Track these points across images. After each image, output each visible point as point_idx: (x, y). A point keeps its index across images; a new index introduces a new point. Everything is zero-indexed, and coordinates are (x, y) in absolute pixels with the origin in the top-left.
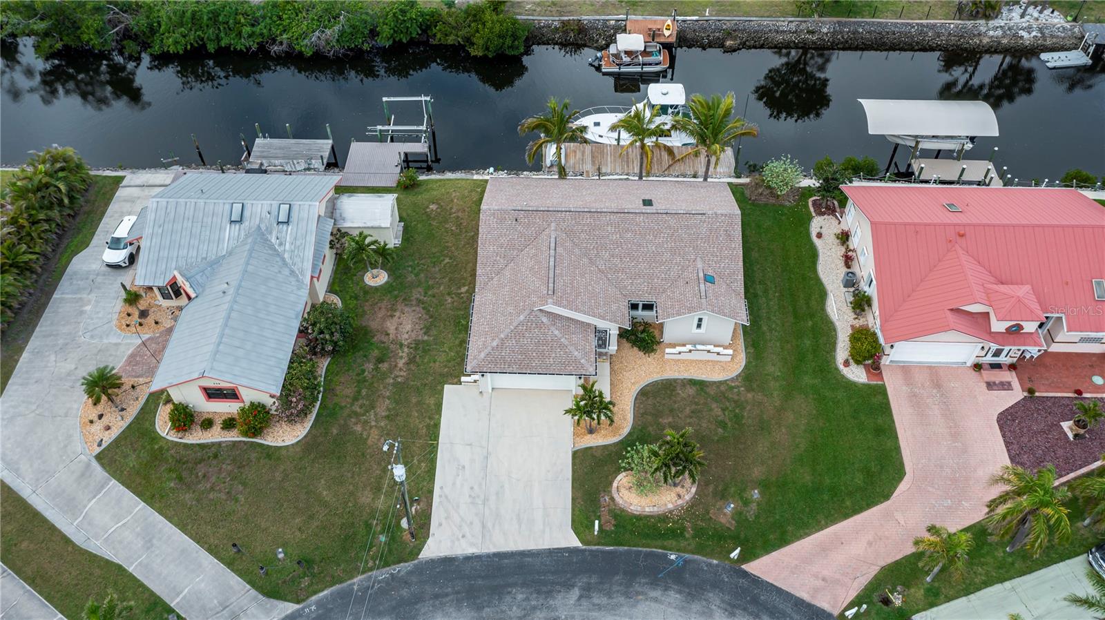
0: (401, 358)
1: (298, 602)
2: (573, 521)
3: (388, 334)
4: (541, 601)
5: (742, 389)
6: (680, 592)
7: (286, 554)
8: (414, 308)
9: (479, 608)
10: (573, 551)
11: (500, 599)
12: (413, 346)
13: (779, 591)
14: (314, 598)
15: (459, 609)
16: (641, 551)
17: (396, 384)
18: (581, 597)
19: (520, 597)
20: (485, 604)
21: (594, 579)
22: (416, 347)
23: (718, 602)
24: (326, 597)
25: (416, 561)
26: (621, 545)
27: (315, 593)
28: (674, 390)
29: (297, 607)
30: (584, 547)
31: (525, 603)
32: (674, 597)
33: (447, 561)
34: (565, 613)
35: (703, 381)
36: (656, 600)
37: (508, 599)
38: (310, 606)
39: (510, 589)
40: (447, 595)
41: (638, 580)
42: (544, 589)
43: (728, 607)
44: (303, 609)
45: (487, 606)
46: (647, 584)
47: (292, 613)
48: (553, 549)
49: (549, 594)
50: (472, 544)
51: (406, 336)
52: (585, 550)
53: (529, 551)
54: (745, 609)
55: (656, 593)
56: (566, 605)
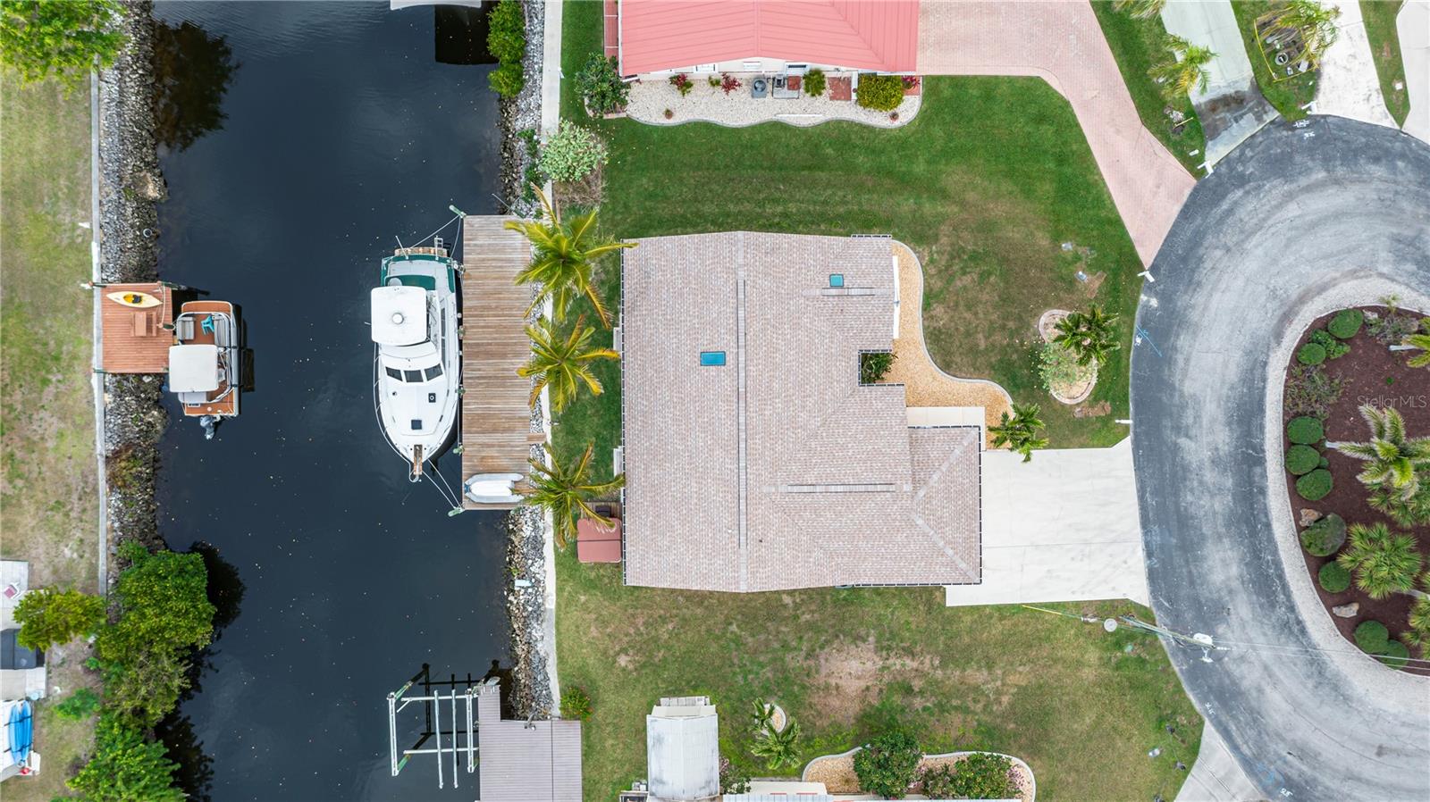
0: (903, 665)
1: (1202, 723)
2: (1104, 446)
3: (868, 688)
4: (1194, 476)
5: (934, 248)
6: (1178, 336)
7: (1154, 747)
8: (823, 661)
9: (1203, 538)
10: (1136, 446)
11: (1192, 518)
12: (884, 653)
13: (1172, 234)
14: (1197, 707)
15: (1204, 558)
16: (1133, 374)
17: (943, 665)
18: (1187, 436)
19: (1190, 498)
20: (1199, 533)
21: (1167, 423)
22: (887, 650)
23: (1186, 297)
24: (1196, 695)
25: (1154, 610)
26: (1126, 395)
27: (1192, 707)
28: (940, 331)
29: (1207, 722)
30: (1131, 433)
31: (1196, 492)
32: (1183, 341)
33: (1152, 576)
34: (1204, 451)
35: (924, 294)
36: (1187, 360)
37: (1192, 510)
38: (1206, 710)
39: (1182, 509)
40: (1190, 572)
41: (1166, 378)
42: (1180, 473)
43: (1192, 287)
44: (1209, 716)
45: (1200, 531)
46: (1170, 368)
47: (1214, 725)
48: (1135, 466)
49: (1186, 469)
50: (1134, 552)
51: (869, 664)
52: (1135, 433)
53: (1138, 491)
54: (1193, 271)
55: (1180, 359)
56: (1196, 451)
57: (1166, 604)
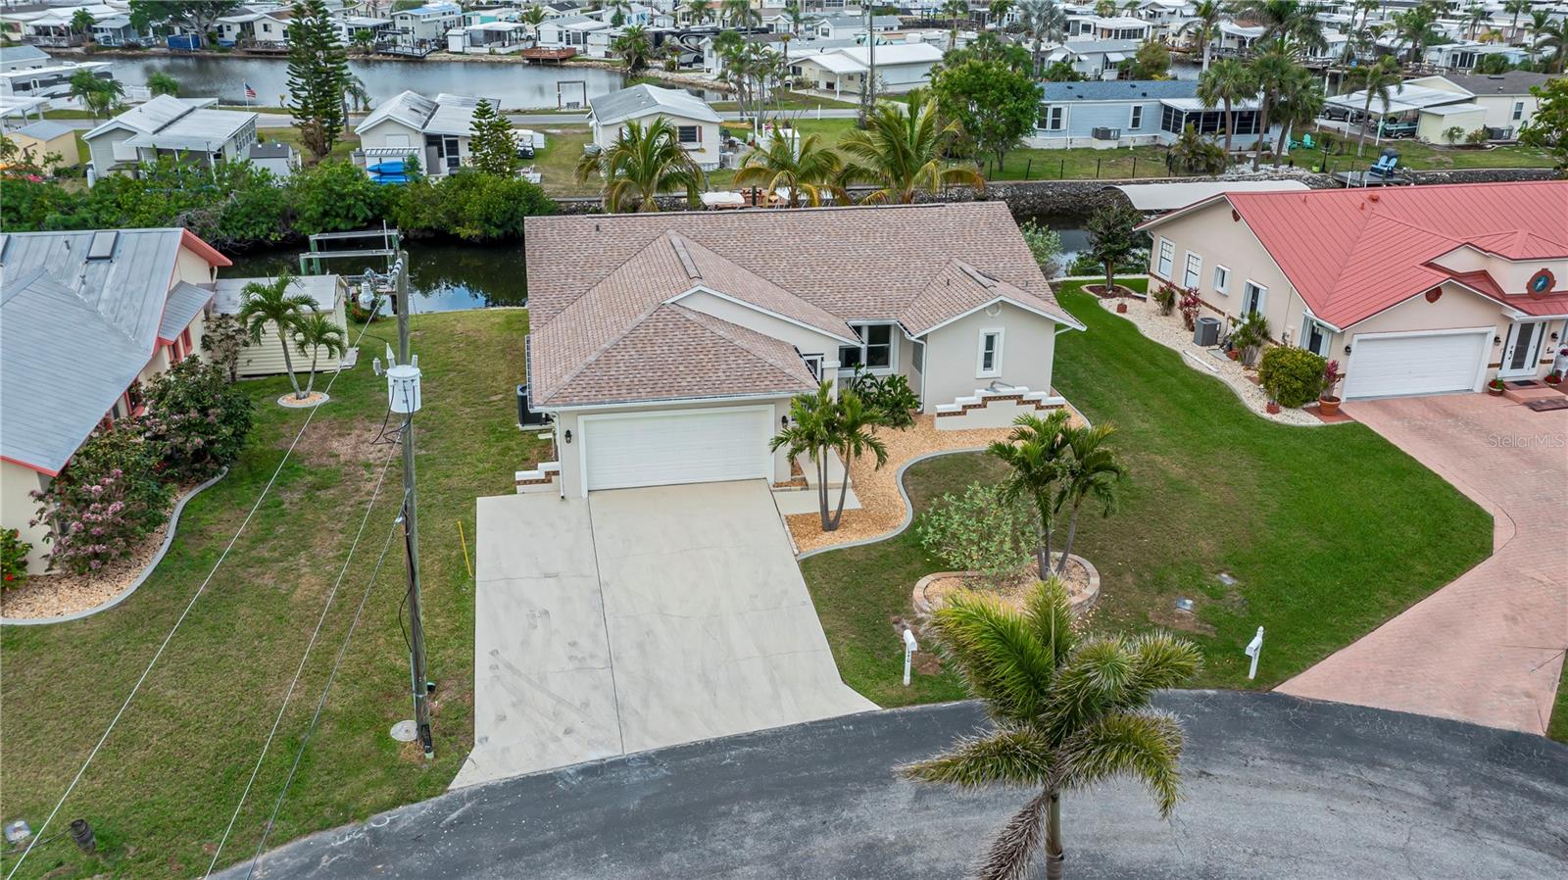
0: (369, 480)
3: (336, 455)
4: (818, 817)
9: (647, 857)
10: (859, 721)
11: (703, 830)
15: (587, 867)
18: (920, 794)
19: (755, 818)
20: (660, 846)
23: (1264, 754)
25: (443, 797)
30: (887, 710)
31: (774, 829)
34: (894, 829)
37: (724, 826)
39: (723, 809)
40: (546, 845)
42: (816, 794)
45: (668, 850)
48: (811, 723)
49: (834, 800)
50: (596, 743)
51: (377, 455)
52: (892, 715)
53: (753, 734)
56: (890, 814)
57: (454, 815)
